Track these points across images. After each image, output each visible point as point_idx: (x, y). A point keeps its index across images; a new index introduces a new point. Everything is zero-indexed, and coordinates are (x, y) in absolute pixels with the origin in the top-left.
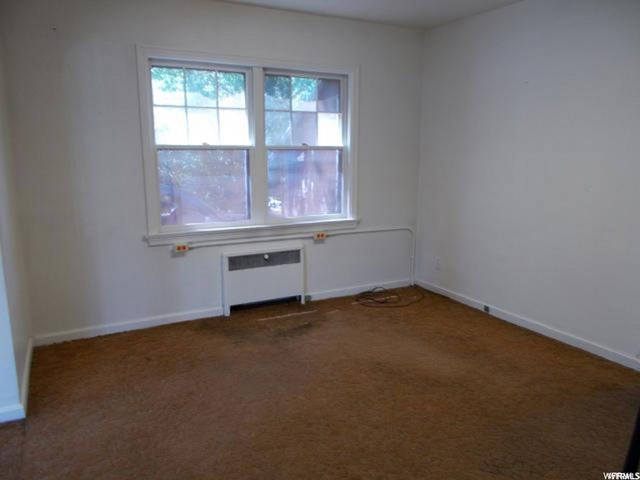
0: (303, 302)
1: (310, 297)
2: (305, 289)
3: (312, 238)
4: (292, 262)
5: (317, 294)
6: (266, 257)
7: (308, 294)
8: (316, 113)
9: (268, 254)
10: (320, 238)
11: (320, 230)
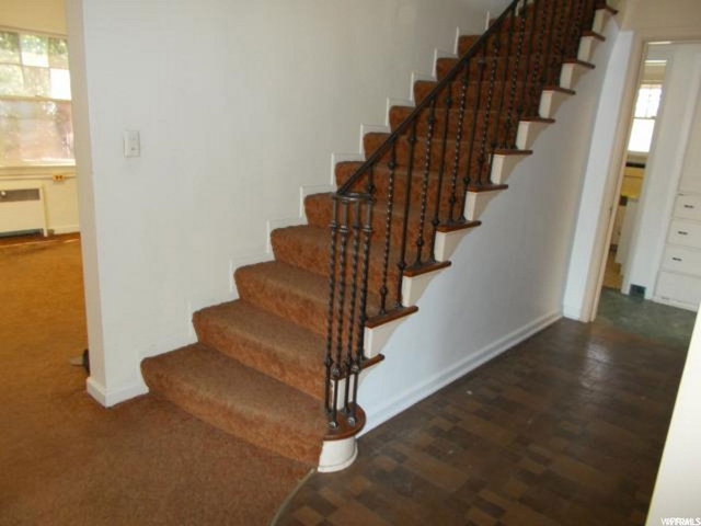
0: (46, 234)
1: (53, 231)
2: (47, 224)
3: (51, 179)
4: (31, 199)
5: (59, 229)
6: (3, 193)
7: (51, 228)
8: (49, 69)
9: (6, 191)
10: (59, 178)
11: (58, 172)
